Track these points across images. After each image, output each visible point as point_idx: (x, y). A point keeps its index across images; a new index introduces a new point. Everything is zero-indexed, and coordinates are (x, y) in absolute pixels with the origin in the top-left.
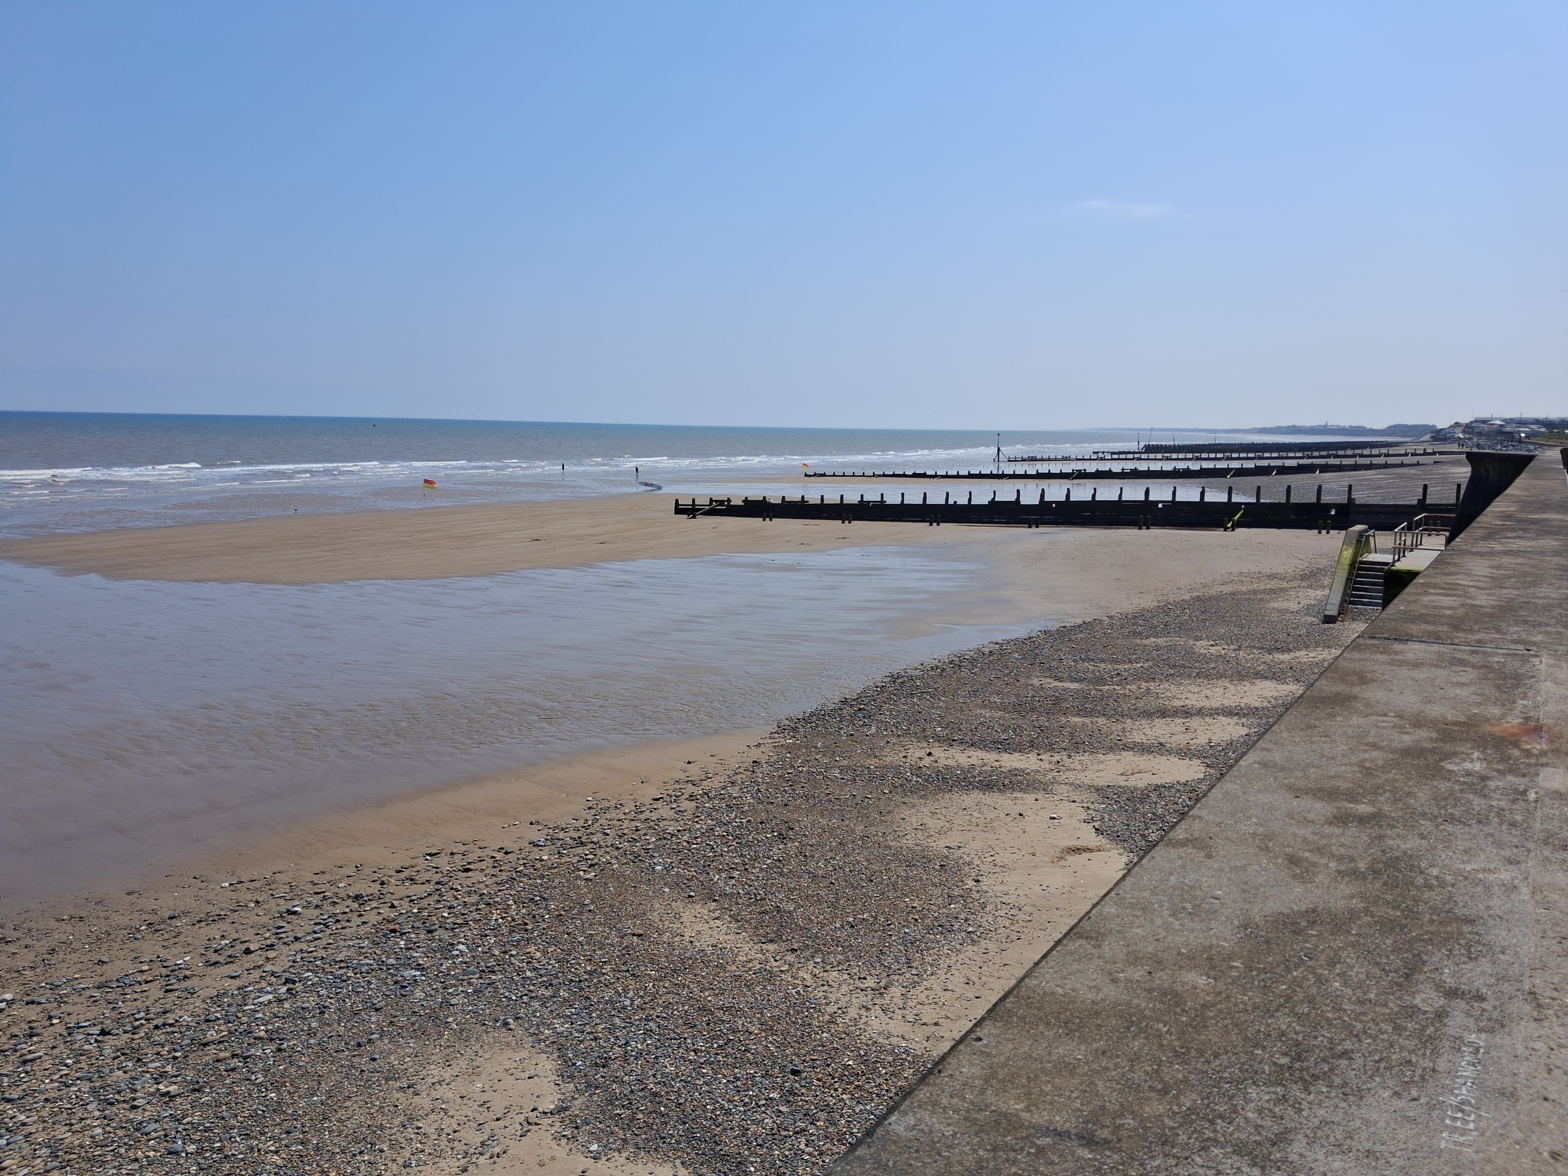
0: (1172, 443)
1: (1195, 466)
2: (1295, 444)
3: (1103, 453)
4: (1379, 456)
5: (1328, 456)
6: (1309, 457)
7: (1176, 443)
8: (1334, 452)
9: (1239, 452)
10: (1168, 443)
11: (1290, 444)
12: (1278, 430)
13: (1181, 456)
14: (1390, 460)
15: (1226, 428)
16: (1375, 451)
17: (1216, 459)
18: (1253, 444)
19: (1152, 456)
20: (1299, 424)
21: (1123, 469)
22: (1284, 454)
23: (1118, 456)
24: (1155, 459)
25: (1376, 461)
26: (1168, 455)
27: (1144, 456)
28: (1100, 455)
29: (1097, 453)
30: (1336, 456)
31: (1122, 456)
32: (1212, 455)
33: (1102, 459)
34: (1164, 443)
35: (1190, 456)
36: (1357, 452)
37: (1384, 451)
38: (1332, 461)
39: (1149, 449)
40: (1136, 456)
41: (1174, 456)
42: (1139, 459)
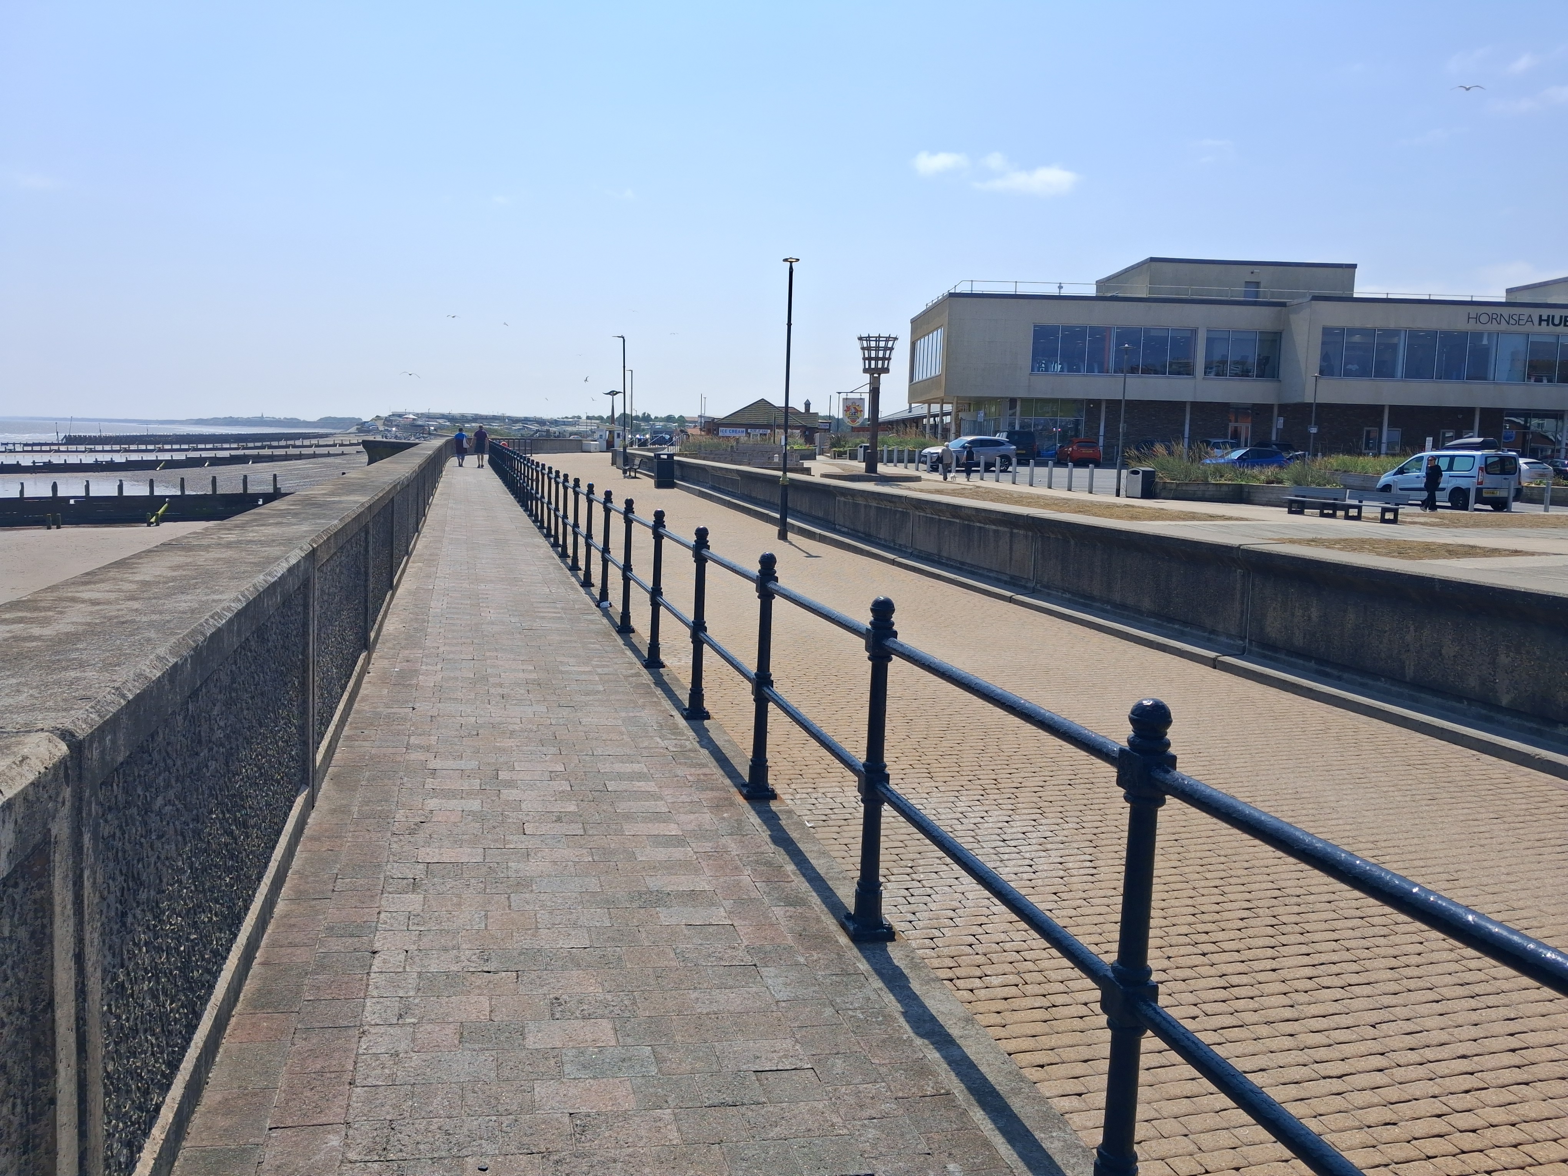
1: (119, 458)
2: (232, 435)
4: (311, 446)
5: (263, 447)
6: (244, 448)
8: (268, 443)
9: (171, 443)
11: (227, 435)
12: (215, 422)
13: (107, 448)
15: (160, 419)
16: (307, 442)
18: (188, 435)
19: (73, 448)
20: (235, 416)
23: (31, 447)
25: (305, 451)
26: (92, 447)
27: (62, 448)
30: (270, 447)
31: (44, 448)
32: (143, 447)
35: (117, 447)
36: (289, 442)
37: (314, 441)
38: (267, 452)
39: (70, 440)
40: (56, 448)
41: (99, 448)
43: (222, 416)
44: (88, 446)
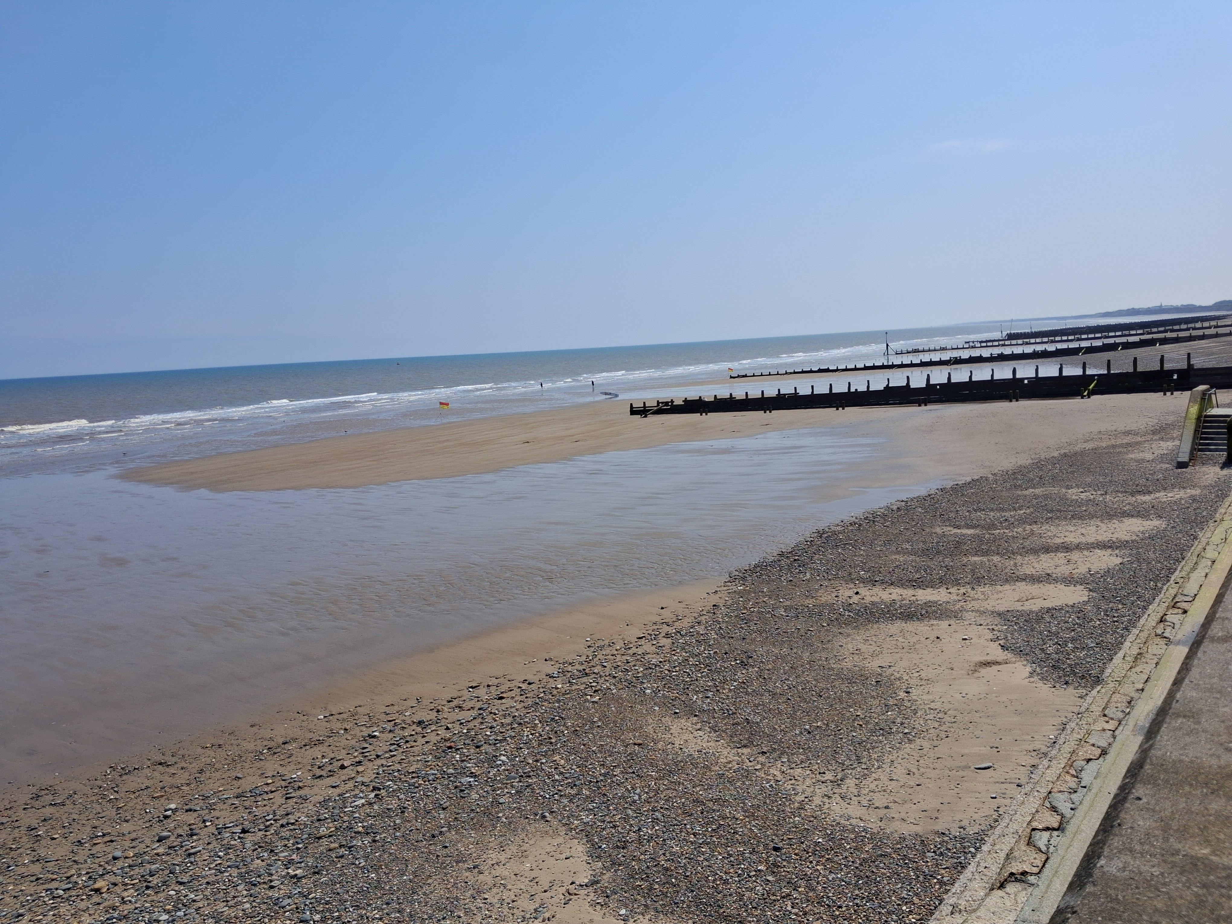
0: (1029, 331)
1: (1051, 348)
2: (1135, 323)
3: (973, 342)
4: (1210, 328)
5: (1165, 331)
6: (1149, 333)
7: (1033, 331)
8: (1171, 327)
9: (1088, 334)
10: (1027, 331)
11: (1131, 324)
12: (1120, 313)
13: (1038, 340)
14: (1221, 331)
15: (1074, 315)
16: (1206, 324)
17: (1068, 341)
18: (1098, 326)
19: (1014, 342)
20: (1137, 306)
21: (991, 354)
22: (1127, 332)
23: (986, 343)
24: (1017, 345)
25: (1208, 332)
26: (1028, 340)
27: (1007, 343)
28: (971, 344)
29: (968, 342)
30: (1172, 331)
31: (989, 344)
32: (1065, 338)
33: (972, 347)
34: (1023, 331)
35: (1045, 340)
36: (1190, 326)
37: (1213, 323)
38: (1169, 335)
39: (1012, 337)
40: (1001, 343)
41: (1033, 341)
42: (1004, 345)
43: (1125, 308)
44: (1025, 340)
